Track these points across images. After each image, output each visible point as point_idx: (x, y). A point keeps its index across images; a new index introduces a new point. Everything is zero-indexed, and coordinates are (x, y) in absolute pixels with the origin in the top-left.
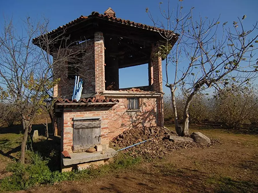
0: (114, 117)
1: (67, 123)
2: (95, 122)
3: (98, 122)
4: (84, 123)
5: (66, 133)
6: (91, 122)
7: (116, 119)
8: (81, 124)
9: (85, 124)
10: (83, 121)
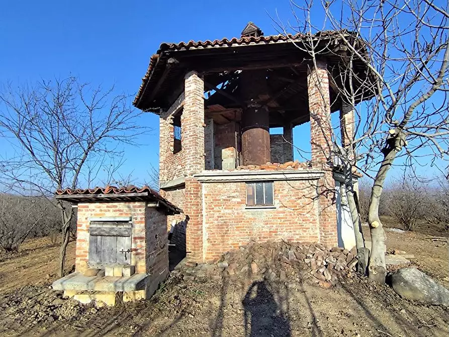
0: (220, 219)
1: (81, 226)
2: (122, 227)
3: (126, 226)
4: (104, 226)
5: (80, 240)
6: (114, 226)
7: (223, 222)
8: (100, 228)
9: (105, 228)
10: (103, 224)
